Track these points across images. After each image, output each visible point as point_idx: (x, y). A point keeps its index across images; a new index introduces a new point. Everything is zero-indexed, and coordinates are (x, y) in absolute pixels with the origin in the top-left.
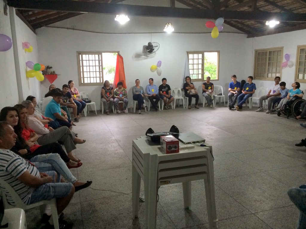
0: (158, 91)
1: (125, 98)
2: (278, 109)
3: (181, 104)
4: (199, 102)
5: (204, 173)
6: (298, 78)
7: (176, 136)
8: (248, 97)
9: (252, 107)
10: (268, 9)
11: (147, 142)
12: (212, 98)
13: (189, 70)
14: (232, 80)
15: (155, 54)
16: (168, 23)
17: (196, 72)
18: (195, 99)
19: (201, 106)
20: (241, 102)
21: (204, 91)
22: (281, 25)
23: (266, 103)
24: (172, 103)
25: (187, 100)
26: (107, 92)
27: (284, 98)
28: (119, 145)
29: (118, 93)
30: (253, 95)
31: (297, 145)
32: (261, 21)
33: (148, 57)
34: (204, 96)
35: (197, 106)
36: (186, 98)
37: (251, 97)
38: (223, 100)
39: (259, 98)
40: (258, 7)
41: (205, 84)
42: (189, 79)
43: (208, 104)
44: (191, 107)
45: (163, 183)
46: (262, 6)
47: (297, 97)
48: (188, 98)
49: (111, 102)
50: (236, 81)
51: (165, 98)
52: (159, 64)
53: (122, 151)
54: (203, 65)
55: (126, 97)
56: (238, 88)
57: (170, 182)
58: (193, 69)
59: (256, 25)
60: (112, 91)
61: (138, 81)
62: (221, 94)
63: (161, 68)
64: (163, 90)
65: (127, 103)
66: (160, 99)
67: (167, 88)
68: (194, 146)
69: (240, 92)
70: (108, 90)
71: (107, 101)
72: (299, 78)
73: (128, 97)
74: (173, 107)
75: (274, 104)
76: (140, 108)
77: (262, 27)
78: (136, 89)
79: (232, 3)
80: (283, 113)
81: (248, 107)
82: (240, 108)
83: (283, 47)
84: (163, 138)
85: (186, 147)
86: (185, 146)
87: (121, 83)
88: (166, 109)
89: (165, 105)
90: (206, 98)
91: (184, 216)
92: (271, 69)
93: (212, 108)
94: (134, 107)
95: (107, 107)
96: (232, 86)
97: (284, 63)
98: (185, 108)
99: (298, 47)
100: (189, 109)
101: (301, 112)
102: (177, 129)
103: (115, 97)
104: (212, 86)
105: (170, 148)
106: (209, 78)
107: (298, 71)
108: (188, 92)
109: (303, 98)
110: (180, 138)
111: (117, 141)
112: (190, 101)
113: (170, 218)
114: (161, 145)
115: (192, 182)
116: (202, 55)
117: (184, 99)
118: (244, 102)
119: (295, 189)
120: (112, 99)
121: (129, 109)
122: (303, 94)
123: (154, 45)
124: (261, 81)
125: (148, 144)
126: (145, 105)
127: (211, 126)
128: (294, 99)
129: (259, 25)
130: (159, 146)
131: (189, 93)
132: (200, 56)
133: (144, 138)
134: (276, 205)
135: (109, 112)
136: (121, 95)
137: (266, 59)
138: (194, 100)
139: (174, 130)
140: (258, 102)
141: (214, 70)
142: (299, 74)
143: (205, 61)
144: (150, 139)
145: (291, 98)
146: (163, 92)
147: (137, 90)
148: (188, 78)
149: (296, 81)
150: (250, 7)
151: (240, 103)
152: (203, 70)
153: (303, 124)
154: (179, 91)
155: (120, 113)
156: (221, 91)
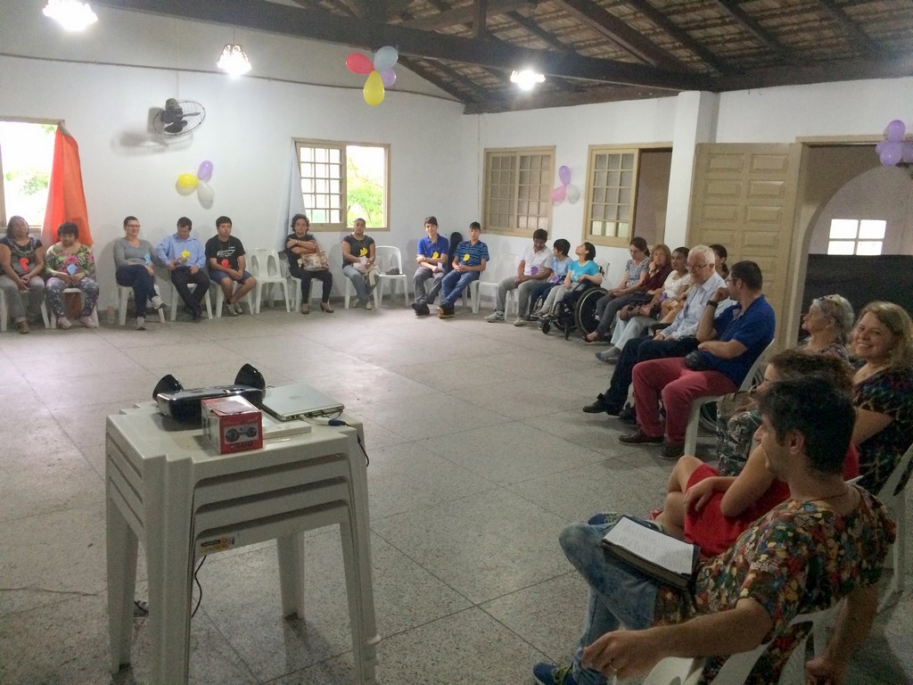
0: (205, 258)
1: (86, 276)
2: (542, 314)
3: (278, 297)
4: (333, 294)
5: (340, 503)
6: (591, 233)
7: (255, 398)
8: (469, 280)
9: (480, 309)
10: (516, 38)
11: (156, 421)
12: (372, 282)
13: (301, 194)
14: (426, 233)
15: (191, 138)
16: (232, 46)
17: (322, 202)
18: (322, 283)
19: (340, 304)
20: (452, 294)
21: (348, 262)
22: (549, 84)
23: (514, 298)
24: (249, 294)
25: (295, 287)
26: (19, 258)
27: (557, 284)
28: (65, 433)
29: (61, 259)
30: (482, 275)
31: (587, 410)
32: (499, 69)
33: (167, 145)
34: (346, 275)
35: (328, 305)
36: (295, 282)
37: (477, 281)
38: (402, 287)
39: (497, 285)
40: (490, 29)
41: (349, 240)
42: (303, 225)
43: (360, 299)
44: (309, 307)
45: (211, 546)
46: (501, 26)
47: (587, 283)
48: (299, 281)
49: (34, 289)
50: (436, 236)
51: (227, 280)
52: (206, 171)
53: (73, 453)
54: (343, 182)
55: (92, 274)
56: (442, 255)
57: (233, 543)
58: (315, 194)
59: (488, 80)
60: (38, 253)
61: (133, 222)
62: (396, 272)
63: (213, 185)
64: (218, 254)
65: (93, 294)
66: (211, 281)
67: (232, 249)
68: (307, 425)
69: (448, 267)
70: (22, 248)
71: (20, 288)
72: (593, 233)
73: (97, 274)
74: (255, 310)
75: (534, 300)
76: (140, 311)
77: (501, 88)
78: (125, 248)
79: (421, 8)
80: (555, 324)
81: (470, 309)
82: (448, 312)
83: (555, 146)
84: (209, 405)
85: (283, 429)
86: (283, 427)
87: (70, 228)
88: (232, 315)
89: (227, 302)
90: (355, 280)
91: (282, 640)
92: (526, 205)
93: (373, 312)
94: (120, 306)
95: (20, 307)
96: (426, 249)
97: (556, 190)
98: (291, 310)
99: (592, 149)
100: (304, 313)
101: (597, 322)
102: (259, 374)
103: (50, 276)
104: (371, 245)
105: (233, 434)
106: (361, 223)
107: (591, 215)
108: (300, 261)
109: (602, 286)
110: (266, 402)
111: (57, 420)
112: (306, 289)
113: (236, 652)
114: (205, 427)
115: (307, 534)
116: (341, 152)
117: (288, 282)
118: (459, 295)
119: (577, 527)
120: (38, 281)
121: (102, 316)
122: (603, 273)
123: (186, 108)
124: (503, 239)
125: (159, 426)
126: (158, 301)
127: (368, 364)
128: (580, 288)
129: (495, 80)
130: (199, 432)
131: (303, 265)
132: (335, 154)
133: (148, 408)
134: (535, 574)
135: (29, 324)
136: (71, 268)
137: (513, 174)
138: (317, 287)
139: (251, 381)
140: (494, 294)
141: (375, 199)
142: (592, 222)
143: (350, 174)
144: (166, 410)
145: (575, 285)
146: (220, 260)
147: (131, 252)
148: (300, 221)
149: (585, 238)
150: (469, 25)
151: (448, 297)
152: (343, 197)
153: (603, 353)
154: (271, 258)
155: (70, 328)
156: (397, 261)
